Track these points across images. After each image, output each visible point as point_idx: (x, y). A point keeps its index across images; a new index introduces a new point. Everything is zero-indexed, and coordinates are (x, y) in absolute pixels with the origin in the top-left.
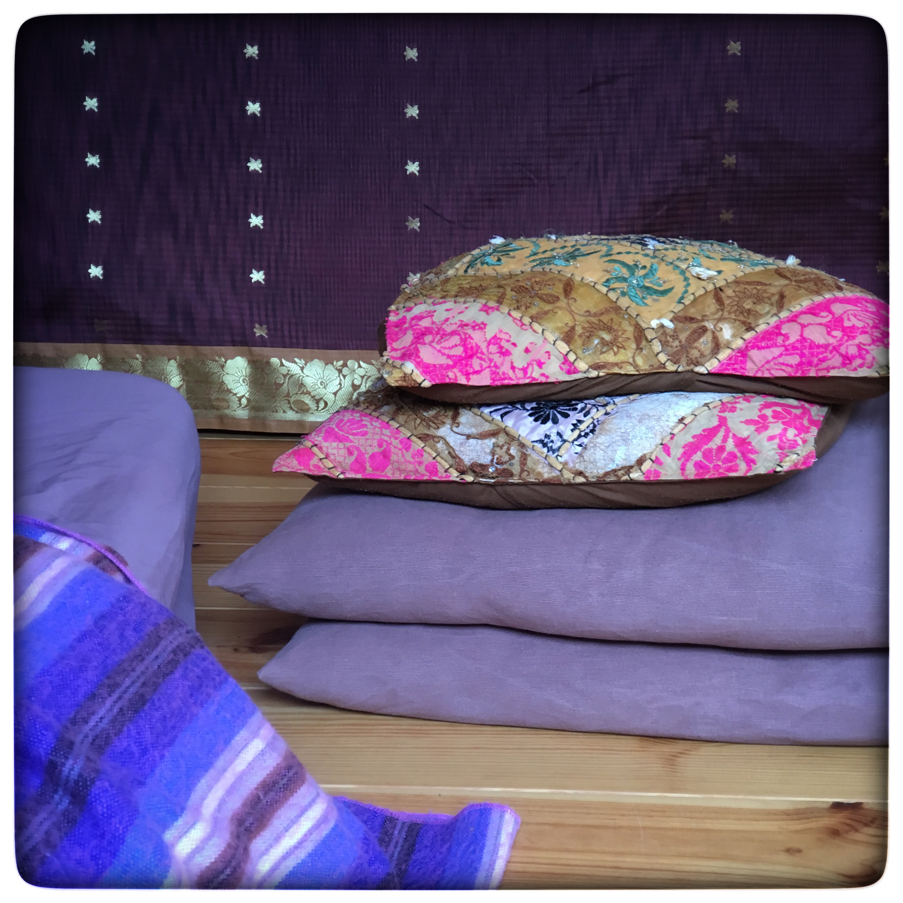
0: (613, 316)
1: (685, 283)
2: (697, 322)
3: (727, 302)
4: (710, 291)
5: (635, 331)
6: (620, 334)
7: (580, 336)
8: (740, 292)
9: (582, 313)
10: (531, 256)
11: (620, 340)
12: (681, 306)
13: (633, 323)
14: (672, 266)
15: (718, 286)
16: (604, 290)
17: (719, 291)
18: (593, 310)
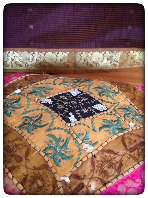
0: (45, 170)
1: (79, 153)
2: (81, 179)
3: (96, 164)
4: (90, 158)
5: (53, 181)
6: (46, 182)
7: (29, 181)
8: (103, 158)
9: (31, 167)
10: (24, 113)
11: (46, 185)
12: (75, 168)
13: (53, 176)
14: (75, 141)
15: (93, 154)
16: (43, 154)
17: (94, 157)
18: (37, 166)
